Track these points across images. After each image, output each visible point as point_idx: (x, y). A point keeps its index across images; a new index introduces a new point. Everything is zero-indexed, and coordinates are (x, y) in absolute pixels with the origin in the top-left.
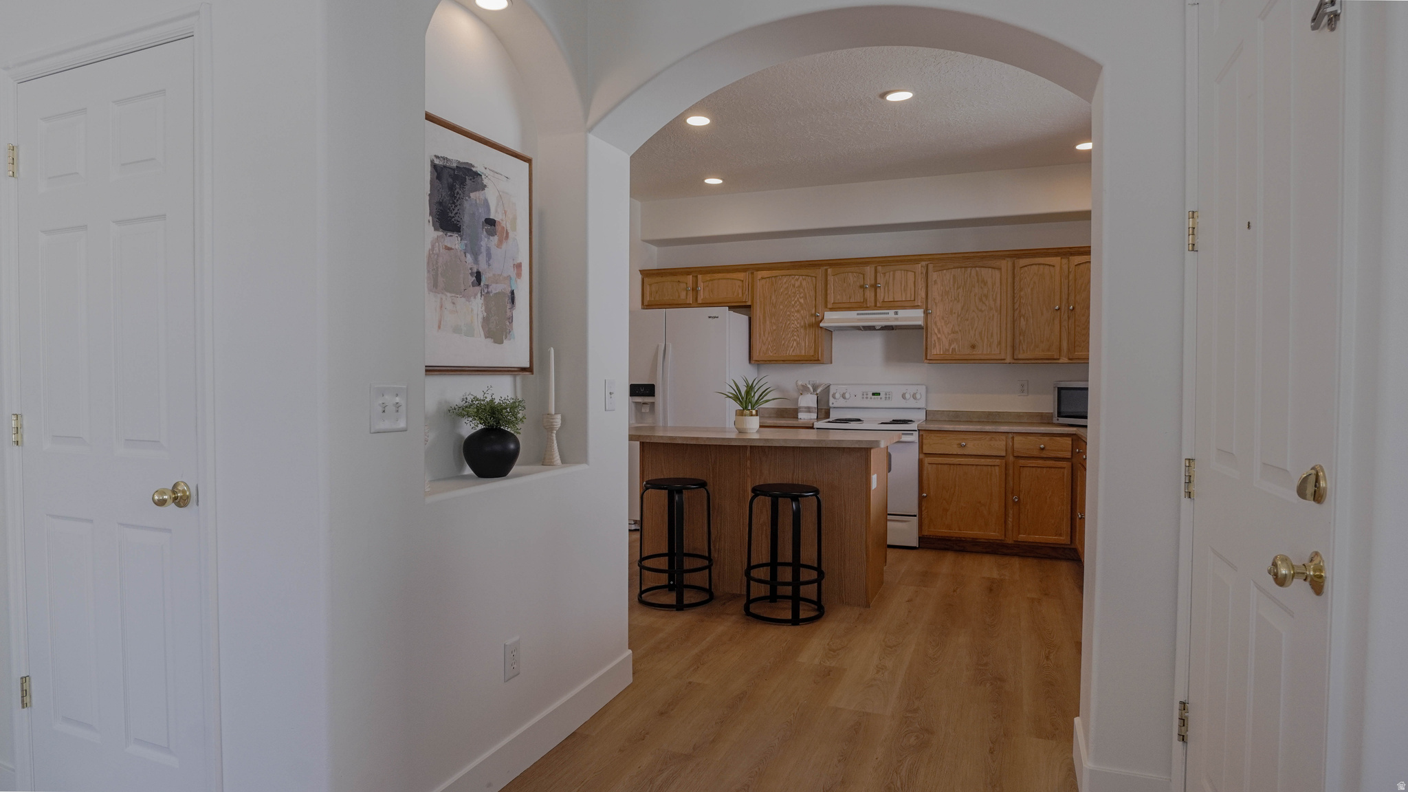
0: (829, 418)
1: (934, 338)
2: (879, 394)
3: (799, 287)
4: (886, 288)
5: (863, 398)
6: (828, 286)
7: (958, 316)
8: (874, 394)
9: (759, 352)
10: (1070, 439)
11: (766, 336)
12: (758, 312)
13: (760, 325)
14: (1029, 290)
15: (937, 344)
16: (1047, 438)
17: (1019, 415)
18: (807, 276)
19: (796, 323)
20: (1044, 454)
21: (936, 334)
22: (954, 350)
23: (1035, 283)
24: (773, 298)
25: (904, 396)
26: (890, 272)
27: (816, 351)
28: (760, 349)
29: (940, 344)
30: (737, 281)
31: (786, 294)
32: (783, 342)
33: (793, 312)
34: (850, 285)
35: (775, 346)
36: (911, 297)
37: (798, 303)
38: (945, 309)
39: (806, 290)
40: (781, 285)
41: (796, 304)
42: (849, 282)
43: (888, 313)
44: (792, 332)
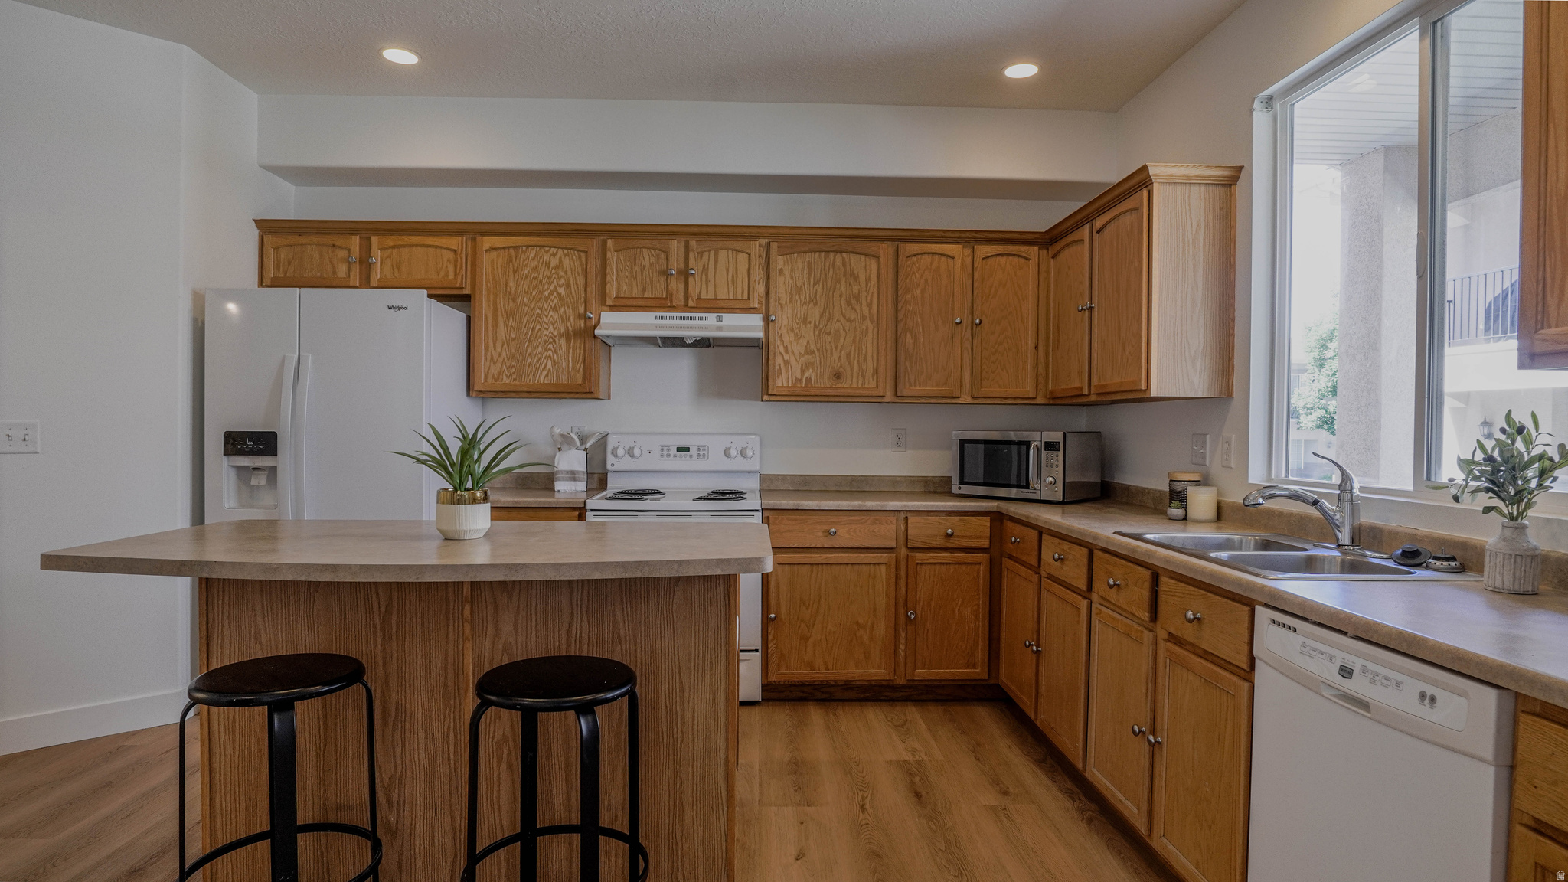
0: (607, 490)
1: (779, 360)
2: (687, 449)
3: (557, 267)
4: (704, 276)
5: (662, 455)
6: (608, 268)
7: (816, 327)
8: (679, 450)
9: (486, 377)
10: (988, 519)
11: (499, 349)
12: (483, 306)
13: (487, 330)
14: (918, 292)
15: (783, 371)
16: (956, 519)
17: (894, 480)
18: (571, 249)
19: (551, 327)
20: (953, 543)
21: (781, 354)
22: (808, 380)
23: (926, 281)
24: (511, 283)
25: (727, 453)
26: (709, 251)
27: (586, 377)
28: (486, 371)
29: (787, 371)
30: (444, 252)
31: (534, 278)
32: (529, 360)
33: (546, 310)
34: (644, 268)
35: (513, 366)
36: (743, 293)
37: (555, 294)
38: (796, 315)
39: (569, 273)
40: (526, 262)
41: (552, 297)
42: (643, 263)
43: (706, 319)
44: (545, 344)
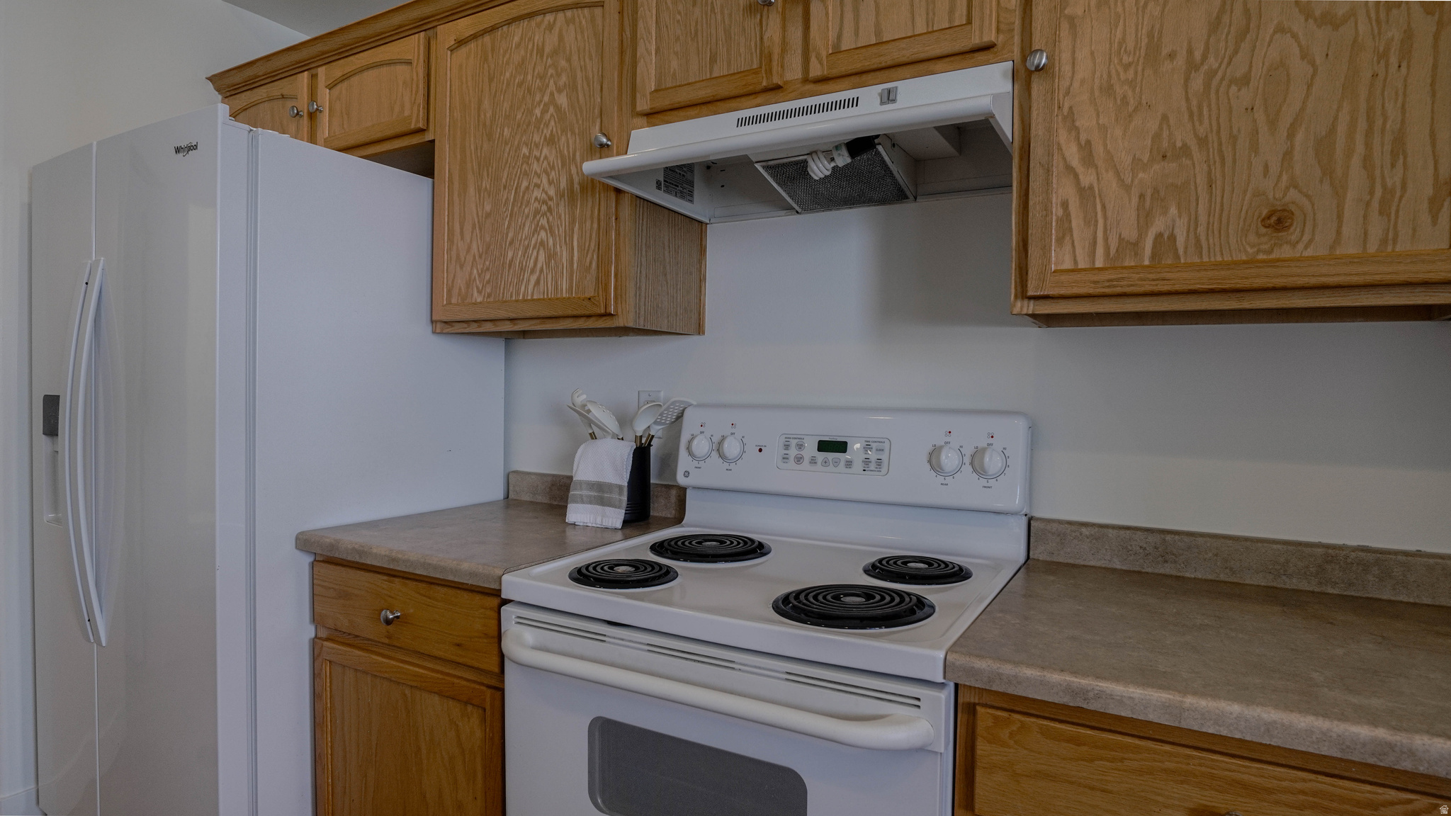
1: (1064, 190)
2: (840, 447)
3: (555, 52)
5: (785, 458)
6: (641, 25)
7: (1192, 66)
8: (824, 446)
9: (449, 292)
11: (467, 238)
13: (451, 203)
15: (1077, 222)
19: (545, 180)
21: (1069, 169)
22: (1165, 242)
24: (486, 104)
25: (933, 459)
27: (602, 283)
28: (450, 282)
29: (1090, 221)
30: (400, 68)
31: (520, 85)
32: (510, 254)
33: (537, 145)
34: (713, 9)
35: (488, 269)
36: (952, 11)
37: (552, 110)
38: (1123, 40)
39: (575, 58)
40: (507, 56)
41: (547, 116)
43: (854, 102)
44: (535, 217)
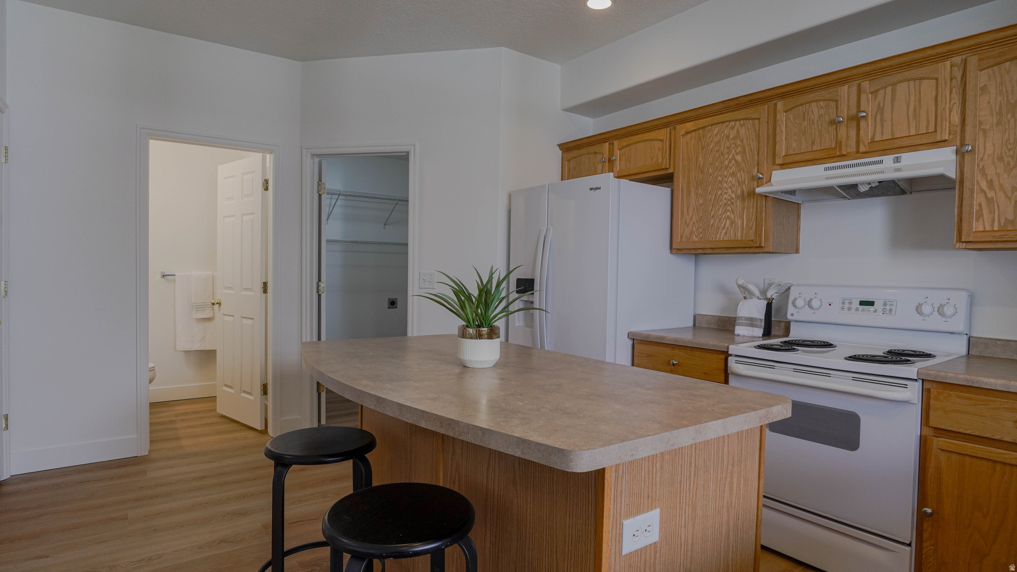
0: (787, 336)
1: (978, 199)
2: (871, 303)
3: (735, 138)
4: (878, 118)
5: (843, 308)
6: (778, 129)
8: (862, 303)
9: (681, 237)
11: (691, 214)
12: (680, 180)
13: (683, 200)
15: (985, 212)
18: (746, 119)
19: (730, 191)
21: (983, 191)
24: (700, 158)
25: (918, 309)
26: (885, 88)
27: (758, 233)
28: (682, 232)
29: (992, 211)
30: (656, 142)
31: (717, 151)
32: (712, 221)
33: (726, 176)
34: (813, 122)
35: (701, 227)
36: (927, 126)
37: (733, 162)
39: (745, 141)
40: (711, 139)
41: (731, 165)
42: (812, 117)
43: (881, 162)
44: (725, 206)
